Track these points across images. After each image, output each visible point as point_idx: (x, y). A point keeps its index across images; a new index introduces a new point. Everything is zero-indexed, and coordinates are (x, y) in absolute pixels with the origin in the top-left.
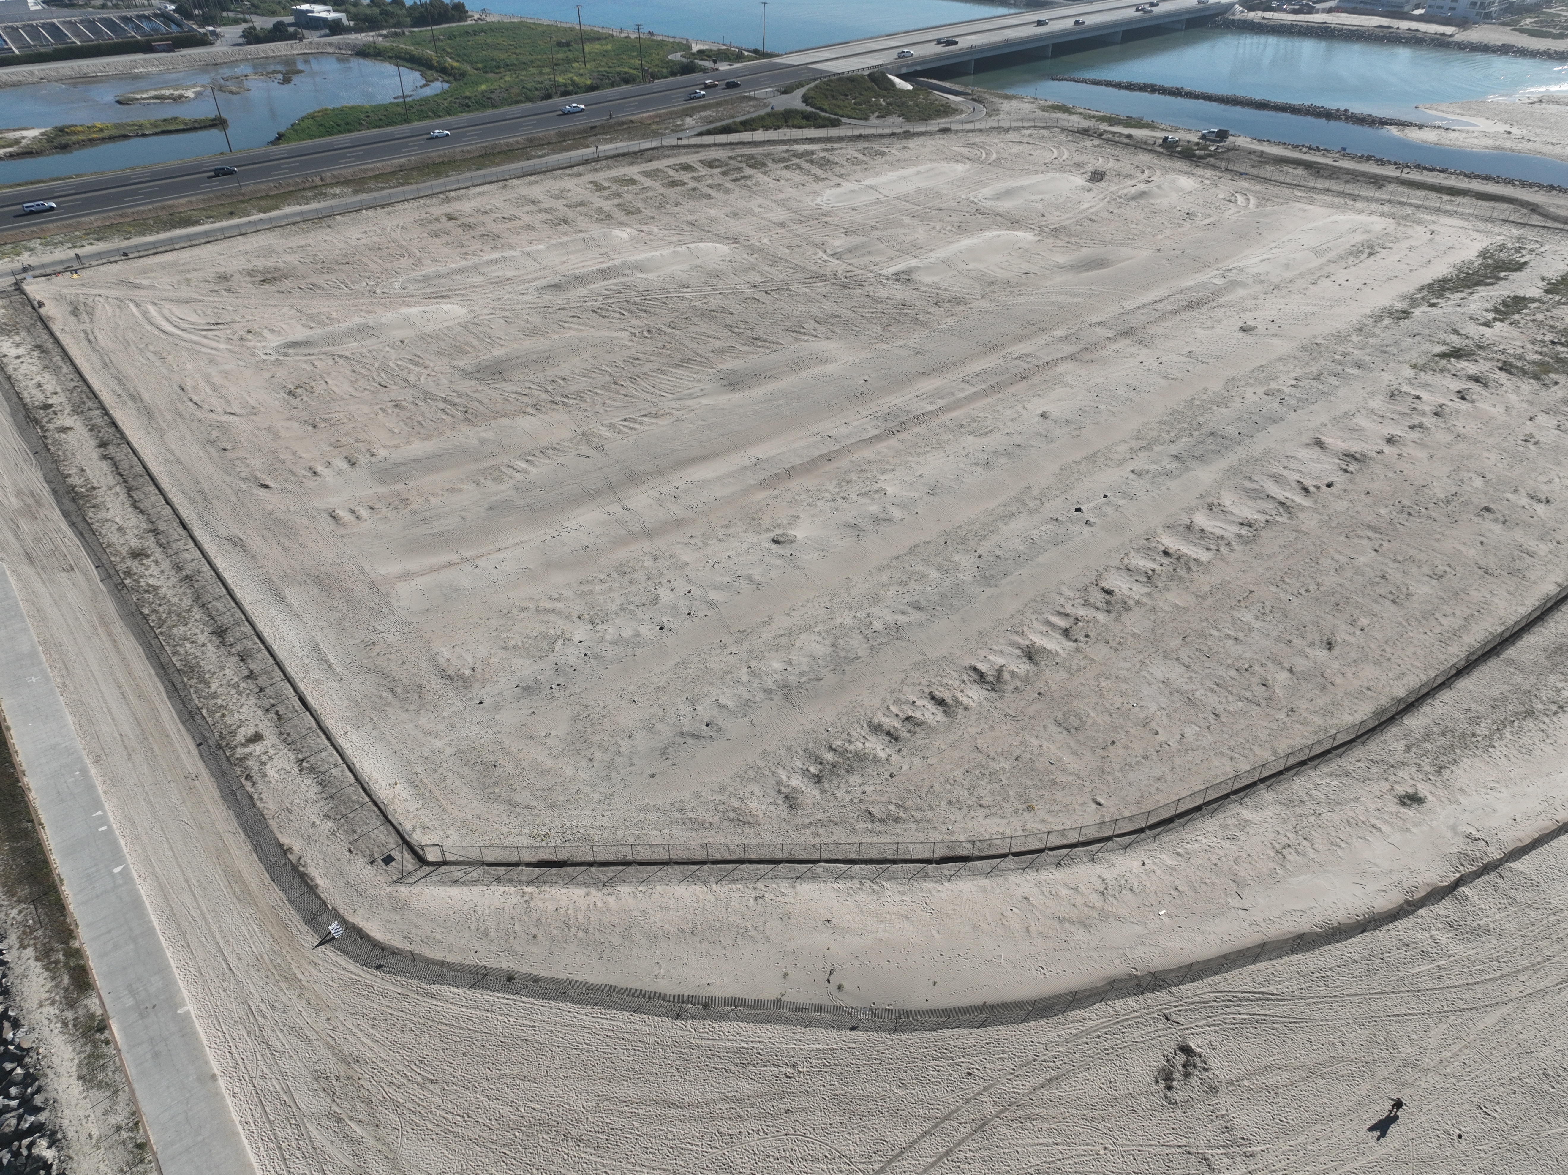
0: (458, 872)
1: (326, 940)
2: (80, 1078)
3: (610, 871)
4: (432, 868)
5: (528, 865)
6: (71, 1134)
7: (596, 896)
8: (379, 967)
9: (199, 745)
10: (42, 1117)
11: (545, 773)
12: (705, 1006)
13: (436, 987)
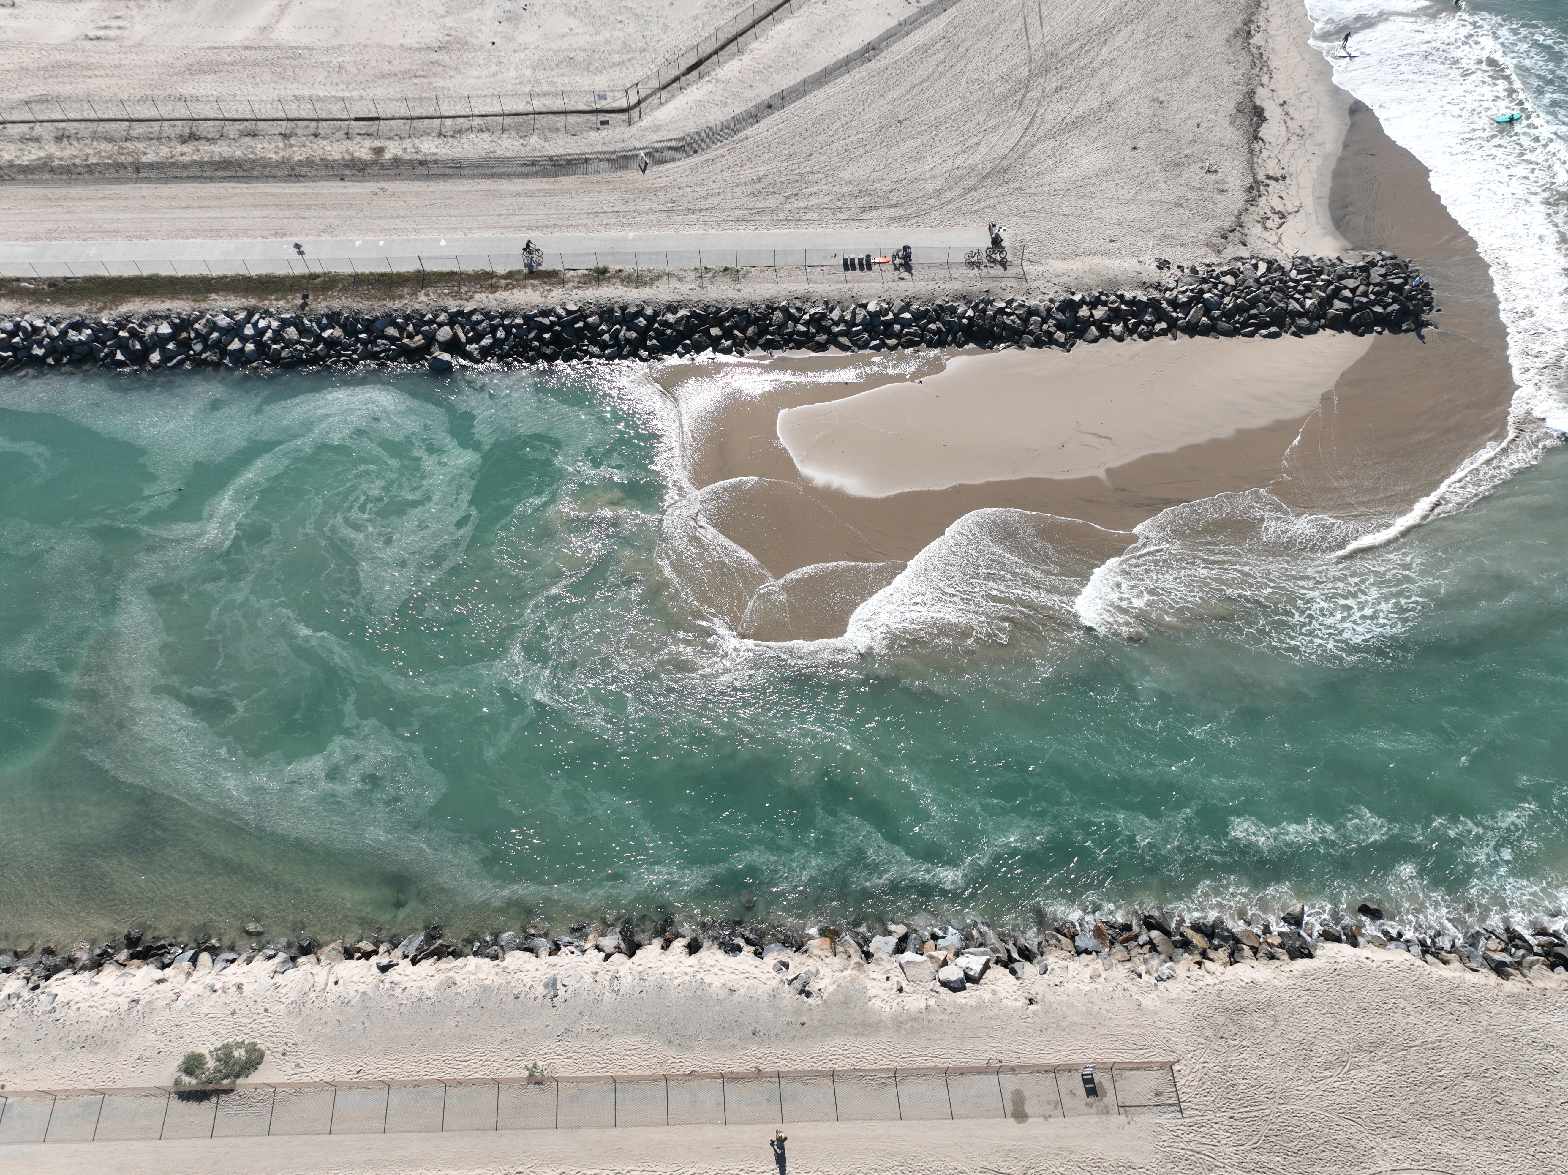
0: (655, 100)
1: (644, 168)
2: (637, 287)
3: (732, 47)
4: (637, 110)
5: (684, 75)
6: (680, 298)
7: (746, 58)
8: (696, 152)
9: (342, 179)
10: (649, 311)
11: (607, 42)
12: (874, 49)
13: (742, 135)
